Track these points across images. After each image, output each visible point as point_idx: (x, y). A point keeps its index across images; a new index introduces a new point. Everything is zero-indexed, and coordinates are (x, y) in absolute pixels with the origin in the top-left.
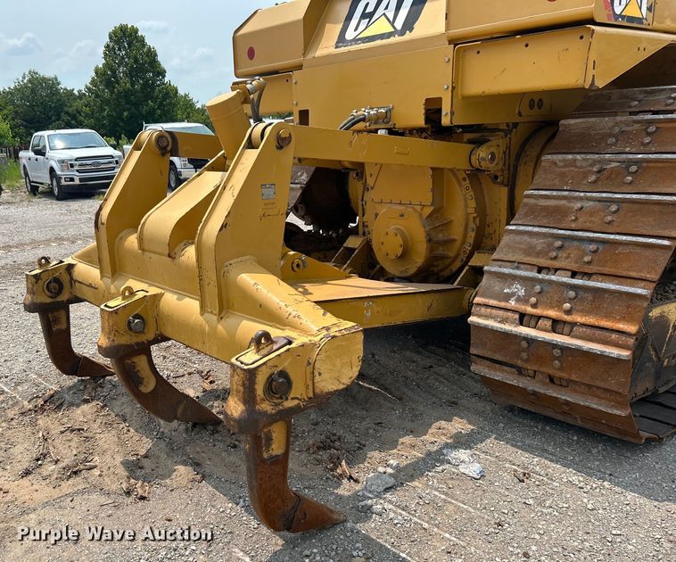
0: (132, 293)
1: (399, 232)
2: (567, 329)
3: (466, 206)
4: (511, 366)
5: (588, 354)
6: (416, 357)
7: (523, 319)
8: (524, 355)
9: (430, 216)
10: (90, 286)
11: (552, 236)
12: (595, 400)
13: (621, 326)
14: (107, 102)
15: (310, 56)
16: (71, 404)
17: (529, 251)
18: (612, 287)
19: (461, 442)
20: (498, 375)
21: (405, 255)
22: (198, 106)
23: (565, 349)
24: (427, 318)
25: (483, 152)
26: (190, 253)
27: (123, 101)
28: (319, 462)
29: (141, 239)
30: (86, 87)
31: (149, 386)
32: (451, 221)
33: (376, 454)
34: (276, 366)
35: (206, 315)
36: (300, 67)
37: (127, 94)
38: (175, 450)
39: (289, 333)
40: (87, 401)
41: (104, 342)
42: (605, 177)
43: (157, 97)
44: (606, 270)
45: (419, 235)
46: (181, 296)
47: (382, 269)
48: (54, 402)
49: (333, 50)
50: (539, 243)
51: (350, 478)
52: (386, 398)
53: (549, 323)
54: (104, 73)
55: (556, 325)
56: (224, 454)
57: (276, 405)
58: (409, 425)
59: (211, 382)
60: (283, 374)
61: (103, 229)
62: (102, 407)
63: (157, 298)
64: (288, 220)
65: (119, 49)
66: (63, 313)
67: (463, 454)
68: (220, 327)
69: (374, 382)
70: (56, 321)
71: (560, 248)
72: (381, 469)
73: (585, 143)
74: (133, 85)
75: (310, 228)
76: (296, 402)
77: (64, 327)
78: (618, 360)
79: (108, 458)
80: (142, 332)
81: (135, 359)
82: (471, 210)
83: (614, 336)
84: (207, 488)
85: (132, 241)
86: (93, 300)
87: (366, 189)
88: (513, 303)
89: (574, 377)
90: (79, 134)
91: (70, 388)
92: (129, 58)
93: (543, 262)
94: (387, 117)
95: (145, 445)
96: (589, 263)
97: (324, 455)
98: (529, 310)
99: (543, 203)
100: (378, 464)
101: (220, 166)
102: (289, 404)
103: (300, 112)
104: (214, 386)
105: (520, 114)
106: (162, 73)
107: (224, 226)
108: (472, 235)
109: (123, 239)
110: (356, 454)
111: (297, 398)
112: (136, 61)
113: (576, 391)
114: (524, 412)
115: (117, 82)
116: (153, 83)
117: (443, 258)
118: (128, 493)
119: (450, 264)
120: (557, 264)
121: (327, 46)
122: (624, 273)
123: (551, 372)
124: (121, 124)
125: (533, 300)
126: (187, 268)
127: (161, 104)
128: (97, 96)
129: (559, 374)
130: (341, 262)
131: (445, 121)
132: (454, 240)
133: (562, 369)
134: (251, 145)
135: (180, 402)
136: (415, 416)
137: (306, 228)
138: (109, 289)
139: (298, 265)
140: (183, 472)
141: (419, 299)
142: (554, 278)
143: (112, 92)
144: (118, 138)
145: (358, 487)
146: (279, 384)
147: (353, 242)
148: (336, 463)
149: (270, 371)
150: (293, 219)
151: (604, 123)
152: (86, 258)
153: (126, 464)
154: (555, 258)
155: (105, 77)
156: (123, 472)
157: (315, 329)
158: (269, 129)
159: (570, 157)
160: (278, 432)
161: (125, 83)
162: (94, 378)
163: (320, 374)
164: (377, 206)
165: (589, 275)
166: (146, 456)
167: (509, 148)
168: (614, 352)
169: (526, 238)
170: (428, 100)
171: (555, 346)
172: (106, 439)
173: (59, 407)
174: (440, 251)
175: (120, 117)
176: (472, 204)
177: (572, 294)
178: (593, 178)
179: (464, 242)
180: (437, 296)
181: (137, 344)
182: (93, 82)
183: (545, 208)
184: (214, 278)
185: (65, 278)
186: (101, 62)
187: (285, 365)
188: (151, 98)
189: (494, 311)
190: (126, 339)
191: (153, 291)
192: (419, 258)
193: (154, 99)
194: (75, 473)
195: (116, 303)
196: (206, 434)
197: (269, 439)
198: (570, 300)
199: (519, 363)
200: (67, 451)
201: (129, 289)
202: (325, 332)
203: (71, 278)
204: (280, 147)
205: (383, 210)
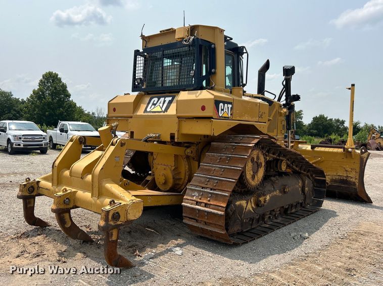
0: (66, 191)
1: (164, 175)
2: (209, 206)
3: (185, 167)
4: (195, 219)
5: (214, 214)
6: (170, 221)
7: (197, 203)
8: (198, 215)
9: (174, 170)
10: (47, 189)
11: (206, 177)
12: (217, 229)
13: (222, 205)
14: (38, 107)
15: (135, 114)
16: (33, 236)
17: (200, 182)
18: (220, 193)
19: (178, 245)
20: (191, 223)
21: (165, 183)
22: (86, 112)
23: (208, 213)
24: (170, 204)
25: (189, 150)
26: (89, 177)
27: (46, 107)
28: (129, 251)
29: (71, 172)
30: (27, 98)
31: (68, 225)
32: (180, 172)
33: (149, 249)
35: (93, 198)
36: (131, 117)
37: (49, 104)
38: (77, 249)
39: (120, 201)
40: (39, 235)
41: (54, 207)
42: (222, 161)
43: (65, 107)
44: (219, 188)
45: (170, 176)
46: (84, 192)
47: (159, 188)
48: (26, 235)
49: (142, 114)
50: (203, 180)
51: (139, 256)
52: (156, 234)
53: (204, 204)
54: (38, 93)
55: (206, 205)
56: (95, 250)
57: (115, 223)
58: (162, 241)
59: (90, 229)
60: (117, 213)
61: (55, 169)
62: (46, 237)
63: (75, 192)
64: (125, 169)
65: (47, 83)
66: (32, 200)
67: (178, 249)
68: (98, 201)
69: (153, 229)
70: (30, 203)
71: (209, 181)
72: (150, 253)
73: (217, 150)
74: (53, 100)
75: (134, 172)
76: (121, 222)
77: (32, 205)
78: (221, 215)
79: (50, 251)
80: (69, 204)
81: (64, 214)
82: (187, 169)
83: (220, 208)
84: (88, 259)
85: (67, 173)
86: (47, 194)
87: (153, 159)
88: (194, 198)
89: (211, 222)
90: (25, 123)
91: (31, 231)
92: (52, 87)
93: (203, 185)
94: (159, 137)
95: (64, 248)
96: (215, 186)
97: (131, 249)
98: (199, 200)
99: (205, 167)
100: (149, 252)
101: (101, 149)
102: (119, 223)
103: (131, 132)
104: (91, 230)
105: (201, 139)
106: (69, 96)
107: (102, 169)
108: (187, 177)
109: (63, 172)
110: (142, 249)
112: (56, 88)
113: (212, 226)
114: (201, 237)
115: (44, 98)
116: (63, 100)
117: (178, 184)
118: (59, 261)
119: (180, 187)
120: (207, 186)
121: (140, 112)
122: (223, 189)
123: (205, 220)
124: (45, 118)
125: (200, 197)
126: (88, 182)
127: (67, 110)
128: (33, 103)
129: (207, 221)
130: (144, 185)
131: (176, 140)
132: (181, 179)
133: (207, 219)
134: (112, 144)
135: (79, 232)
136: (165, 239)
137: (132, 172)
138: (55, 190)
139: (127, 184)
140: (79, 255)
141: (168, 197)
142: (205, 190)
143: (41, 102)
144: (42, 125)
145: (141, 258)
146: (116, 216)
147: (149, 178)
148: (135, 251)
149: (114, 212)
150: (127, 168)
151: (223, 145)
152: (46, 179)
153: (58, 253)
154: (207, 184)
155: (38, 95)
156: (57, 255)
157: (128, 200)
158: (119, 140)
159: (213, 154)
160: (115, 232)
161: (49, 99)
162: (42, 227)
163: (129, 214)
164: (157, 165)
165: (215, 190)
166: (65, 251)
167: (198, 149)
168: (220, 213)
169: (200, 178)
170: (171, 133)
171: (206, 211)
172: (49, 247)
173: (28, 237)
174: (178, 182)
175: (44, 115)
176: (187, 166)
177: (210, 195)
178: (218, 161)
179: (185, 179)
180: (174, 197)
181: (66, 209)
182: (31, 96)
183: (205, 169)
184: (97, 185)
185: (36, 186)
186: (37, 88)
187: (118, 210)
188: (62, 107)
189: (189, 201)
190: (62, 207)
191: (74, 190)
192: (170, 184)
193: (64, 108)
194: (38, 256)
195: (61, 193)
196: (88, 245)
197: (112, 235)
198: (210, 197)
199: (197, 218)
200: (34, 250)
201: (65, 189)
202: (131, 201)
203: (38, 186)
204: (122, 146)
205: (159, 167)
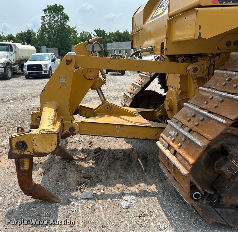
2: (177, 155)
7: (169, 146)
15: (145, 24)
34: (20, 139)
36: (142, 29)
49: (149, 22)
53: (173, 151)
55: (175, 153)
57: (21, 152)
59: (89, 146)
60: (23, 142)
71: (194, 116)
76: (29, 153)
88: (169, 139)
93: (185, 122)
94: (153, 50)
96: (197, 126)
98: (171, 143)
102: (27, 153)
105: (219, 49)
111: (29, 152)
120: (188, 124)
131: (164, 53)
139: (108, 108)
160: (26, 162)
163: (36, 145)
169: (188, 109)
177: (183, 139)
178: (224, 84)
187: (24, 139)
189: (164, 140)
190: (36, 124)
197: (23, 164)
198: (183, 142)
202: (41, 131)
204: (68, 64)
